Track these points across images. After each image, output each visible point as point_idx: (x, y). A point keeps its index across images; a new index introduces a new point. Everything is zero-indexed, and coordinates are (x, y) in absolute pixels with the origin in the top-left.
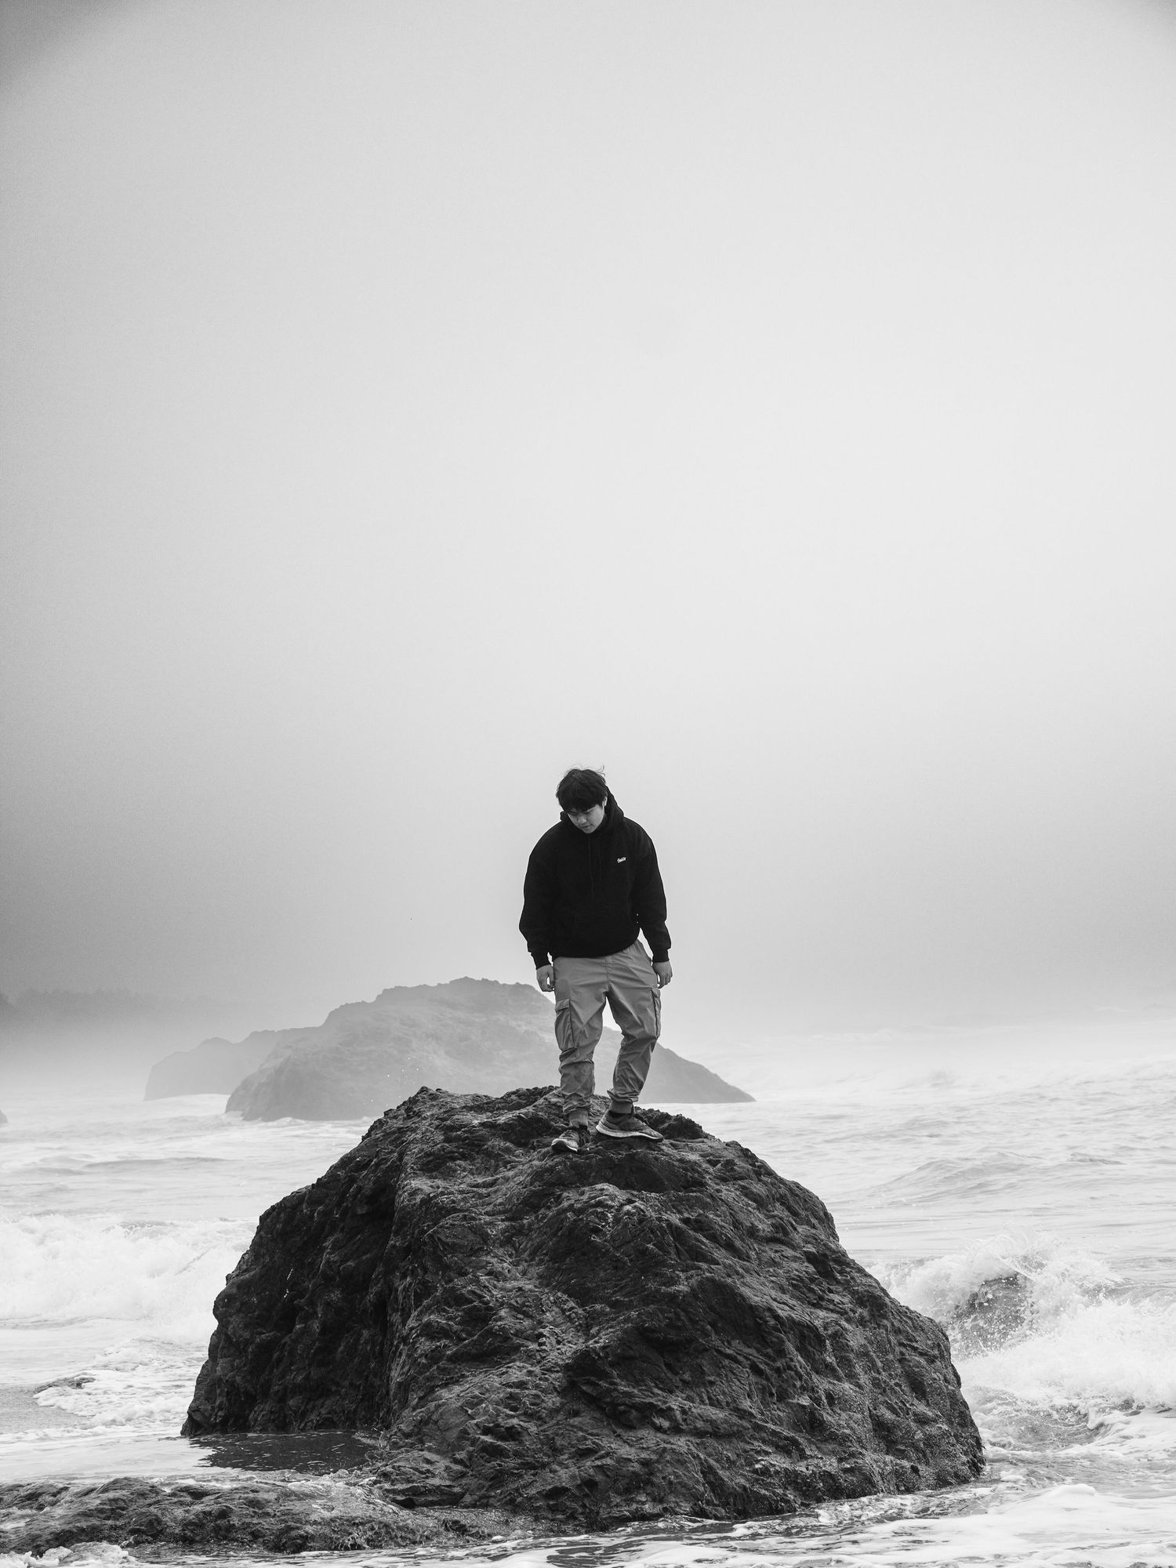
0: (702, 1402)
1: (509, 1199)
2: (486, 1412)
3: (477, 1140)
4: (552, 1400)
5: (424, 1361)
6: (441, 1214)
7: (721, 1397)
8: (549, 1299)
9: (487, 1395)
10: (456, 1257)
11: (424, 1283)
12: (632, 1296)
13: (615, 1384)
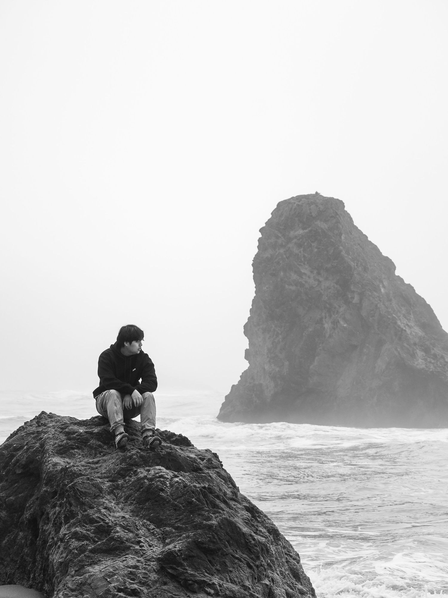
0: (227, 581)
1: (109, 471)
2: (118, 581)
3: (84, 440)
4: (153, 576)
5: (76, 552)
6: (74, 476)
7: (236, 579)
8: (139, 523)
9: (117, 572)
10: (87, 499)
11: (71, 511)
12: (186, 524)
13: (187, 570)
